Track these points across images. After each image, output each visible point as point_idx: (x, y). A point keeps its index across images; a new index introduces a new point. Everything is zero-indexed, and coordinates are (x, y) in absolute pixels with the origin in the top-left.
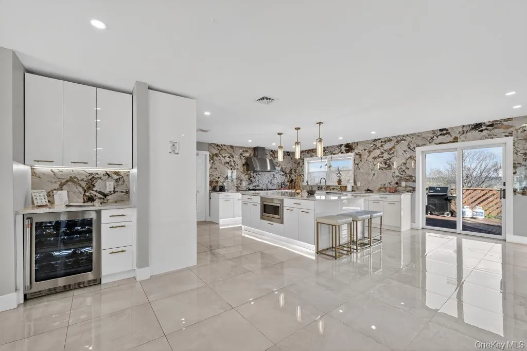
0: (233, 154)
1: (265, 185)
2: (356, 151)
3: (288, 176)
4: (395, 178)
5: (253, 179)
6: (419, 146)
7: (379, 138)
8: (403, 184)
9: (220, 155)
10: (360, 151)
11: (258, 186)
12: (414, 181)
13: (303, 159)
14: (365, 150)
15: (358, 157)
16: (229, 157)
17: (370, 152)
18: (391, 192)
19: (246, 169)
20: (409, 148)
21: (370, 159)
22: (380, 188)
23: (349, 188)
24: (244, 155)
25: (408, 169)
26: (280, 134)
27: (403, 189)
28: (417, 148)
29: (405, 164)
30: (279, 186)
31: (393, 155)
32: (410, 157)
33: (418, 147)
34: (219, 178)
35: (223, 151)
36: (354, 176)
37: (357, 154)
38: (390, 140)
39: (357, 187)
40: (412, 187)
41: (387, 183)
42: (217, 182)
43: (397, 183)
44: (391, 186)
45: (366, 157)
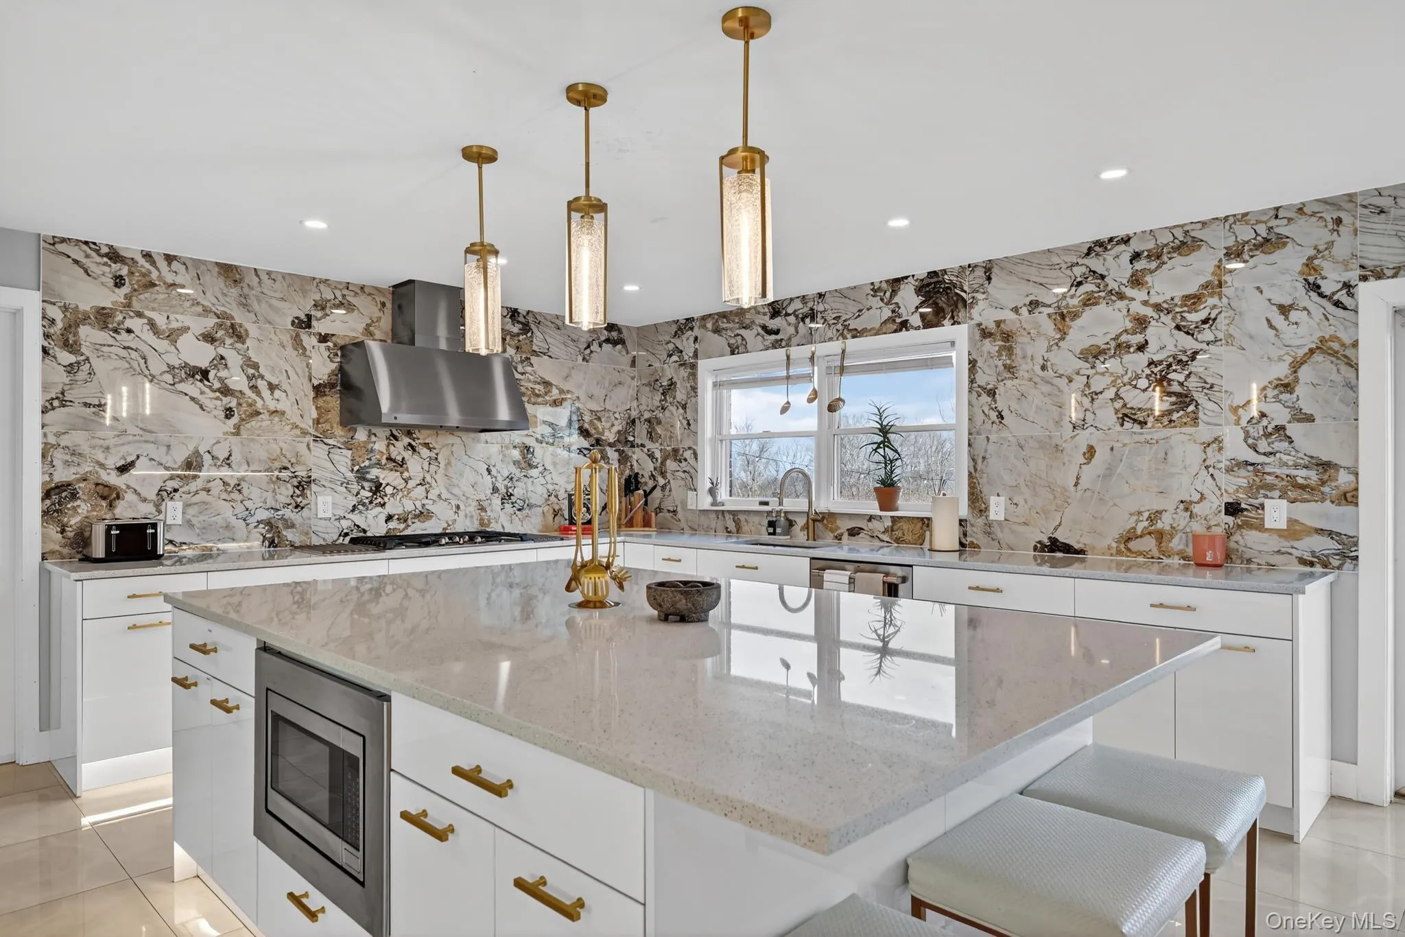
0: (239, 317)
1: (472, 509)
2: (984, 313)
3: (612, 454)
4: (1222, 478)
5: (389, 477)
6: (1379, 276)
7: (1121, 232)
8: (1277, 512)
9: (135, 323)
10: (1008, 315)
11: (423, 515)
12: (1349, 498)
13: (694, 366)
14: (1034, 305)
15: (990, 346)
16: (209, 338)
17: (1063, 317)
18: (1201, 565)
19: (334, 416)
20: (1316, 287)
21: (1066, 360)
22: (1129, 537)
23: (945, 535)
24: (320, 327)
25: (1310, 419)
26: (480, 156)
27: (1275, 543)
28: (1363, 289)
29: (1287, 387)
30: (556, 513)
31: (1208, 335)
32: (1322, 347)
33: (1372, 284)
34: (123, 469)
35: (160, 293)
36: (973, 460)
37: (985, 334)
38: (1186, 243)
39: (989, 525)
40: (1330, 534)
41: (1169, 504)
42: (109, 495)
43: (1233, 509)
44: (1198, 527)
45: (1038, 349)
